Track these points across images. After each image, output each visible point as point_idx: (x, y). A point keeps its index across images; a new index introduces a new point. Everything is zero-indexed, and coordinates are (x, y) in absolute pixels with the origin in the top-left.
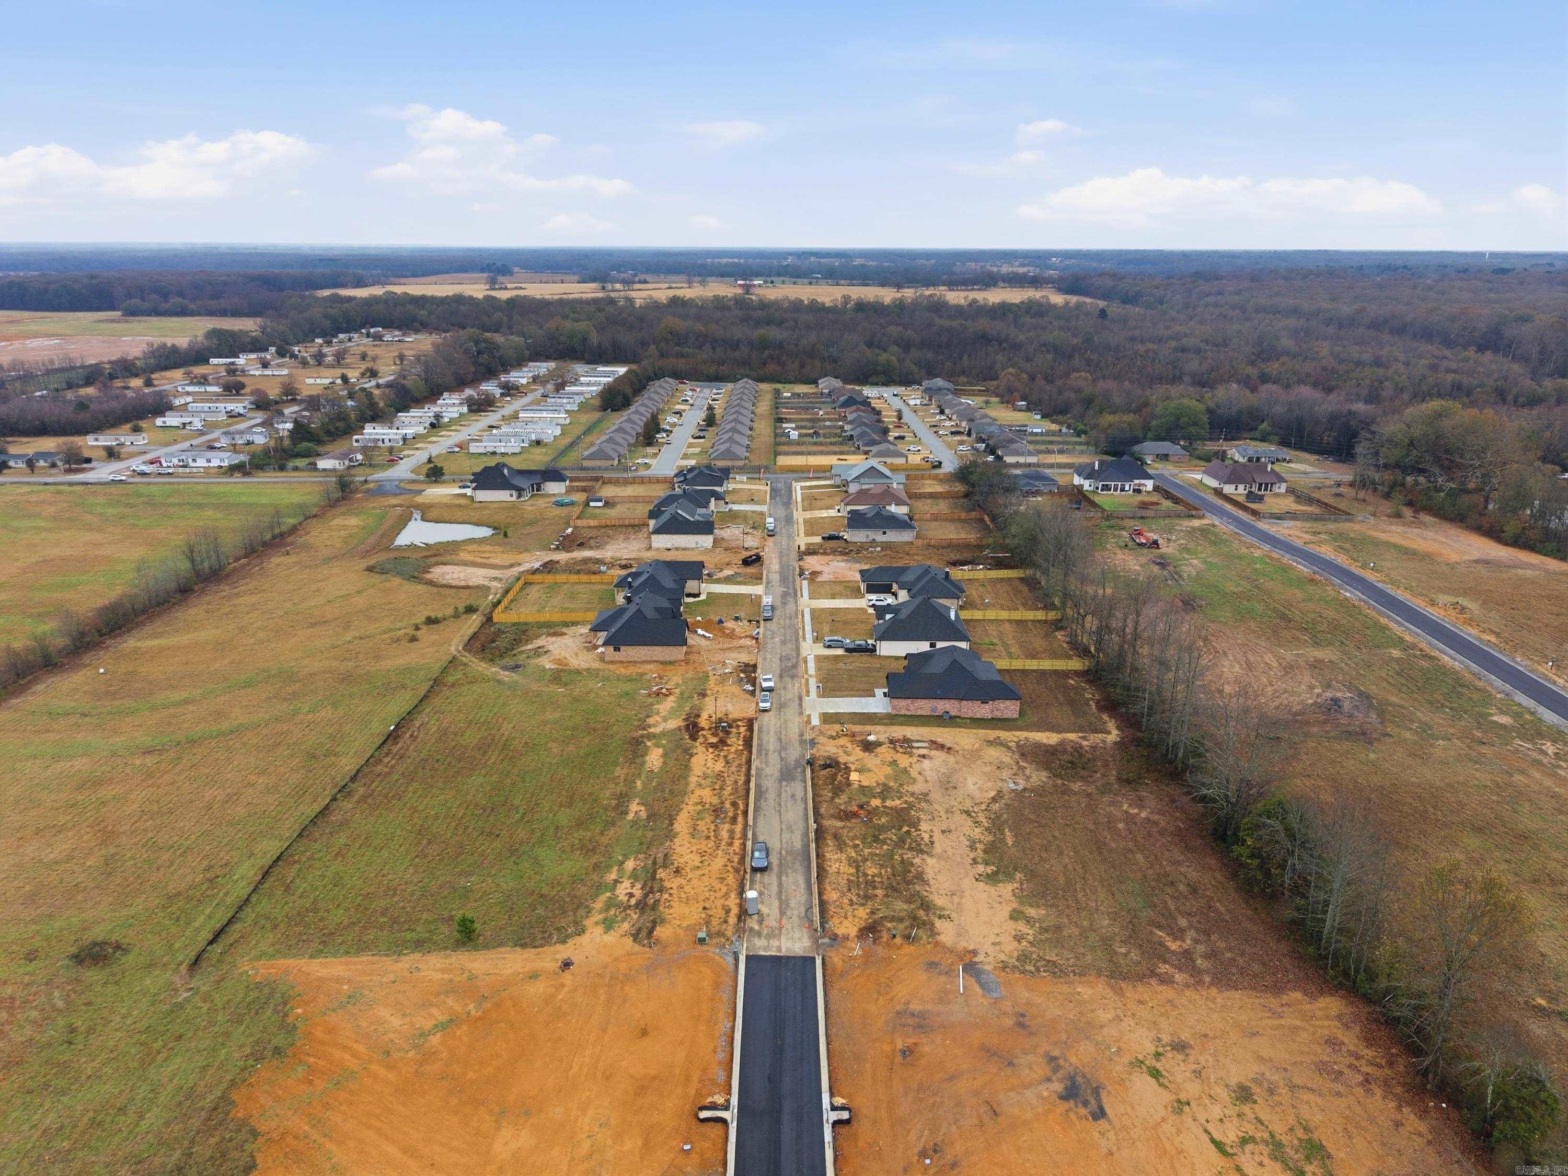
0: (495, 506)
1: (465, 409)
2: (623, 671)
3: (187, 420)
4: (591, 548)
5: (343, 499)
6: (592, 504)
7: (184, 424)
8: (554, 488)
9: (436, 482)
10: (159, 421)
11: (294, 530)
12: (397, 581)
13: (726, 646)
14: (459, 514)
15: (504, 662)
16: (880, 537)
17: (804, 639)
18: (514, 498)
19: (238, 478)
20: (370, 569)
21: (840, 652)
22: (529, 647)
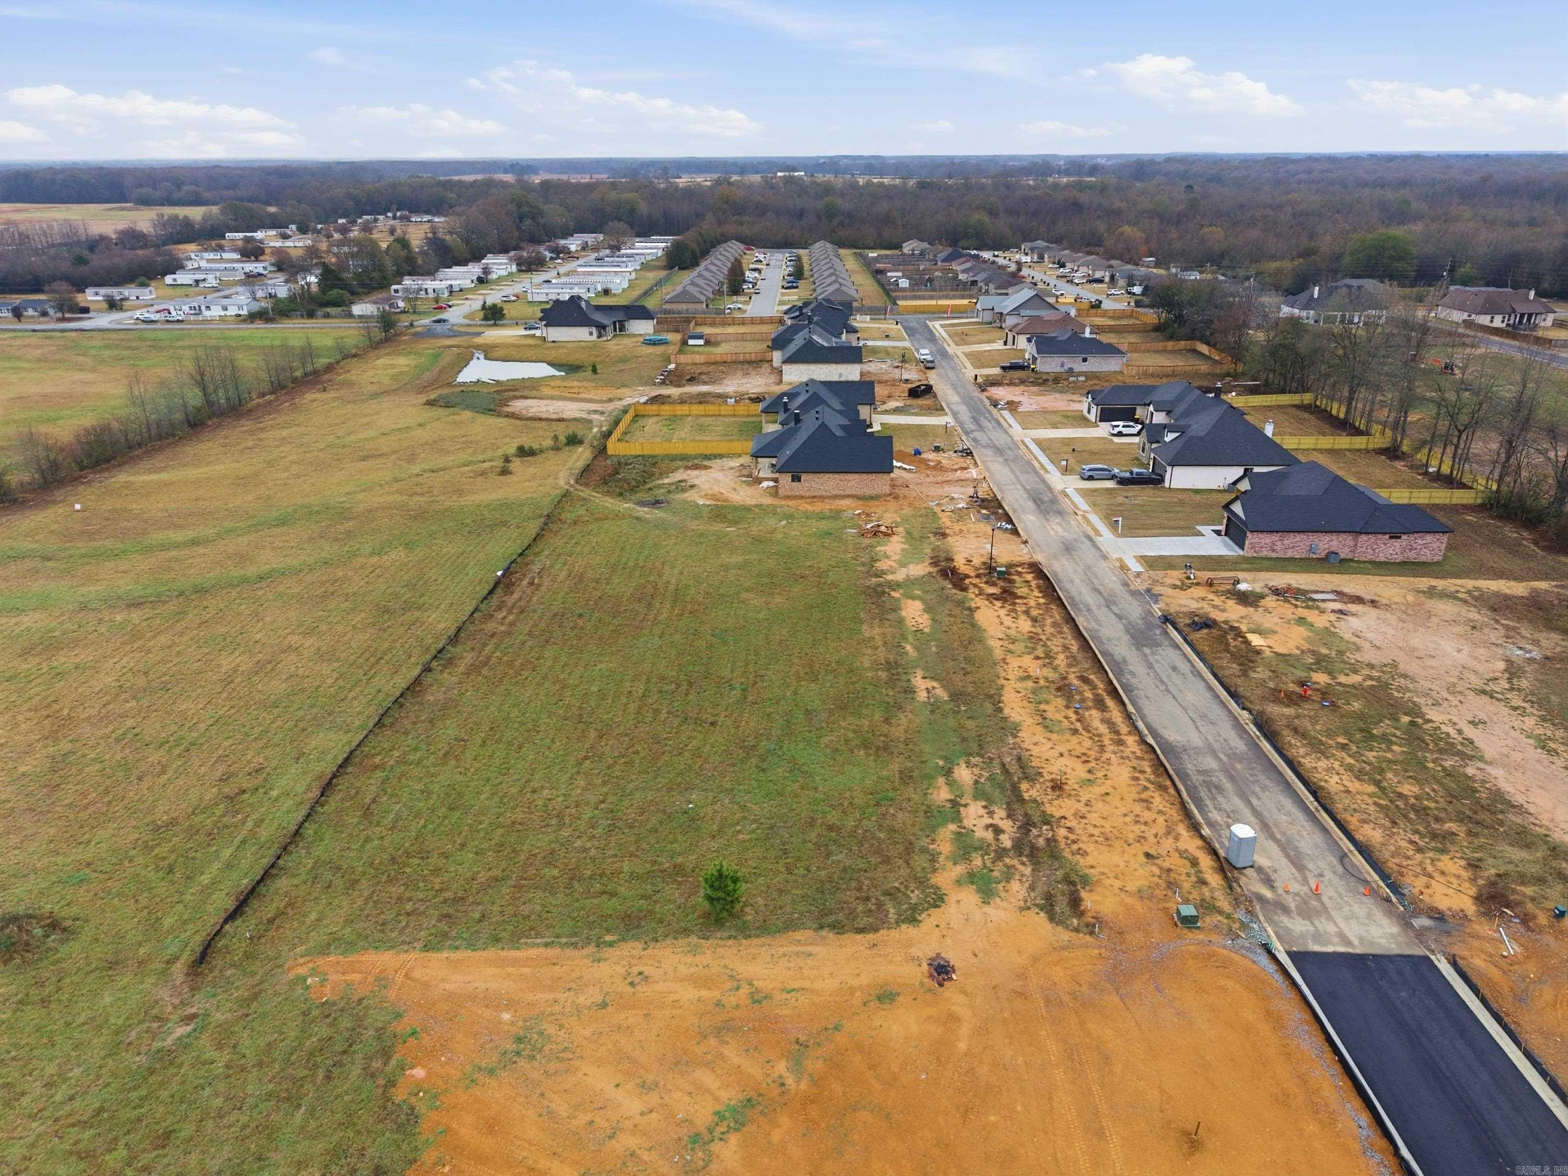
0: (572, 345)
1: (514, 268)
2: (809, 508)
3: (201, 277)
4: (705, 383)
5: (387, 340)
6: (691, 342)
7: (197, 282)
8: (642, 328)
9: (495, 325)
10: (169, 279)
11: (329, 368)
12: (468, 414)
13: (939, 479)
14: (530, 353)
15: (638, 496)
16: (1079, 366)
17: (1046, 471)
18: (594, 337)
19: (259, 325)
20: (430, 403)
21: (1110, 484)
22: (666, 481)
